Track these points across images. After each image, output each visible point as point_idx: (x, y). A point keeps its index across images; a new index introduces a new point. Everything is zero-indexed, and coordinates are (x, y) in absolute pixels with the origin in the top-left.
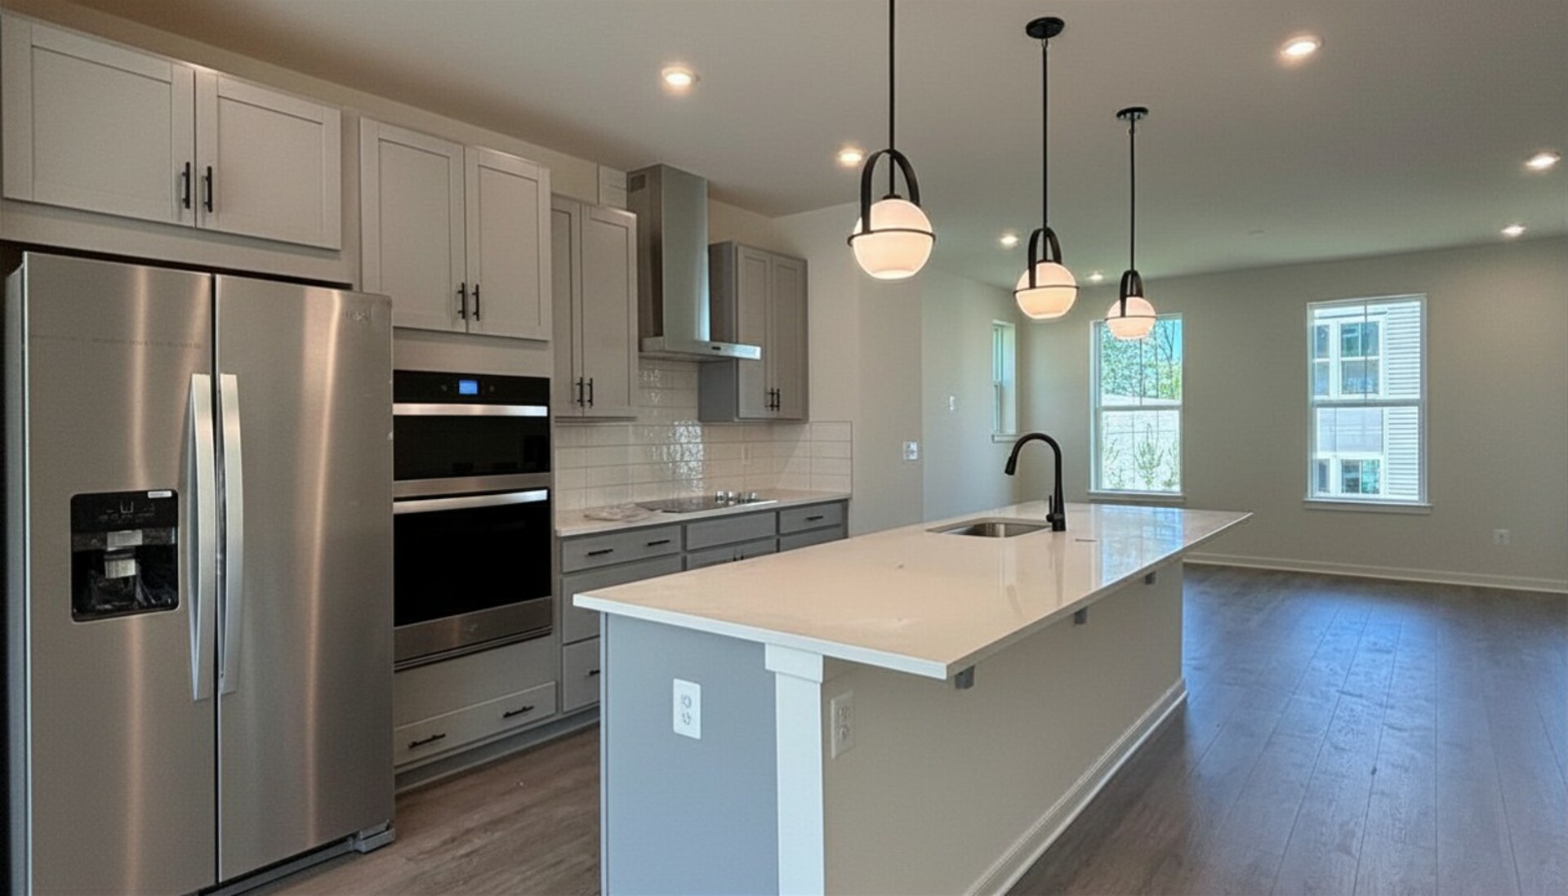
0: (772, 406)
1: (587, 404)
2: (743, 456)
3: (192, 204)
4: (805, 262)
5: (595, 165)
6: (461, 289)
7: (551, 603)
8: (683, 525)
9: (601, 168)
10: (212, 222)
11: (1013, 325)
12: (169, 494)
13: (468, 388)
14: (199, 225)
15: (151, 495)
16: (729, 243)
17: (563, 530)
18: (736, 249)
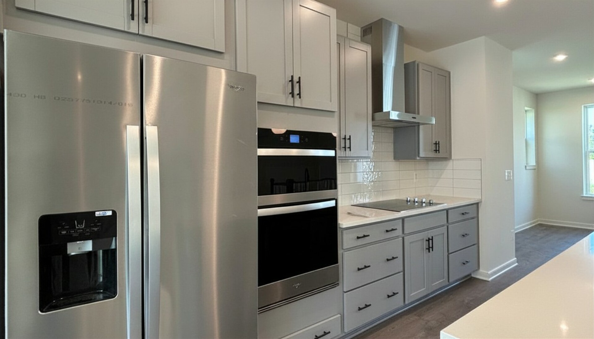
0: (436, 151)
1: (348, 150)
2: (415, 177)
3: (136, 18)
4: (449, 73)
5: (346, 23)
6: (290, 79)
7: (338, 267)
8: (403, 219)
9: (349, 24)
10: (148, 30)
11: (533, 111)
12: (109, 213)
13: (294, 139)
14: (140, 33)
15: (97, 214)
16: (414, 62)
17: (344, 224)
18: (418, 65)
